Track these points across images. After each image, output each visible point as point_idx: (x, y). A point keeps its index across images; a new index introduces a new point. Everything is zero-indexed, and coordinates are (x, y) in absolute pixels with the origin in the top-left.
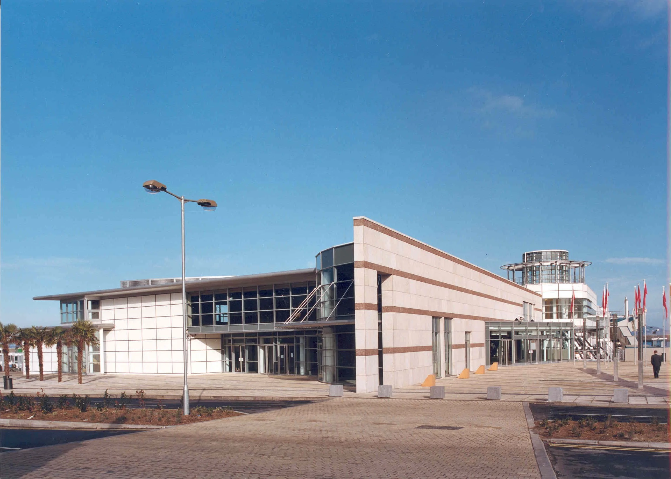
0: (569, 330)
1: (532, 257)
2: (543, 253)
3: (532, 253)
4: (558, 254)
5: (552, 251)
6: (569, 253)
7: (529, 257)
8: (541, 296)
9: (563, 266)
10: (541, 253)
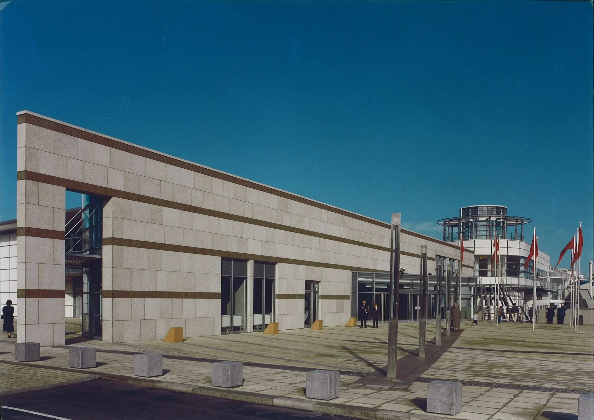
0: (472, 286)
1: (468, 212)
2: (478, 208)
3: (468, 208)
4: (495, 210)
5: (487, 206)
6: (508, 210)
7: (465, 212)
8: (473, 252)
9: (500, 222)
10: (477, 207)
